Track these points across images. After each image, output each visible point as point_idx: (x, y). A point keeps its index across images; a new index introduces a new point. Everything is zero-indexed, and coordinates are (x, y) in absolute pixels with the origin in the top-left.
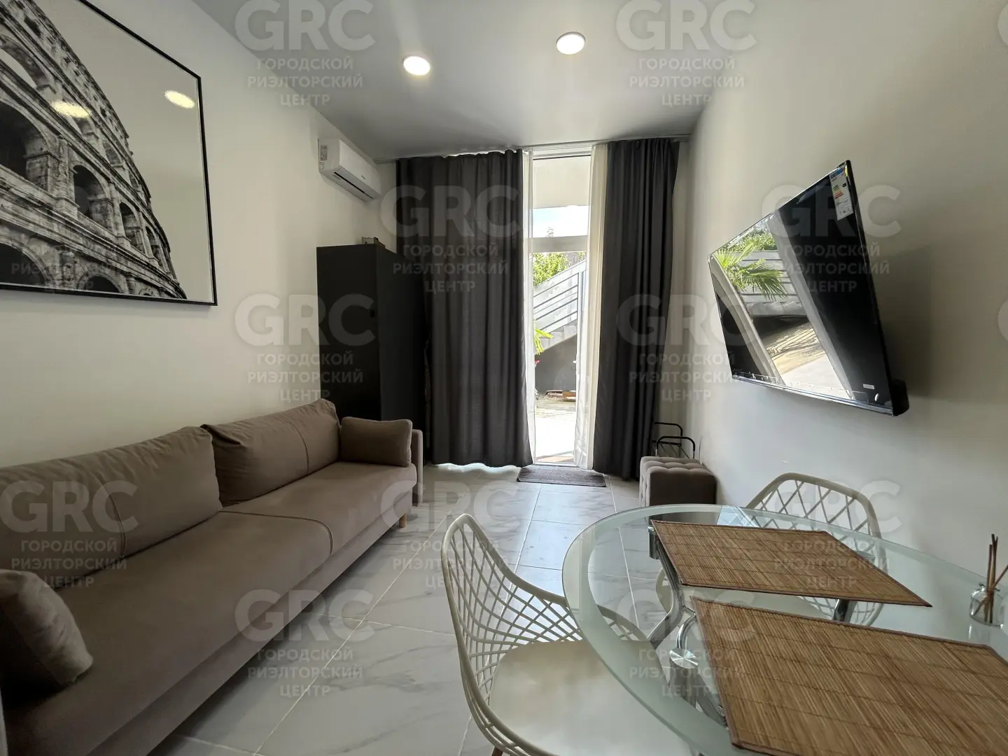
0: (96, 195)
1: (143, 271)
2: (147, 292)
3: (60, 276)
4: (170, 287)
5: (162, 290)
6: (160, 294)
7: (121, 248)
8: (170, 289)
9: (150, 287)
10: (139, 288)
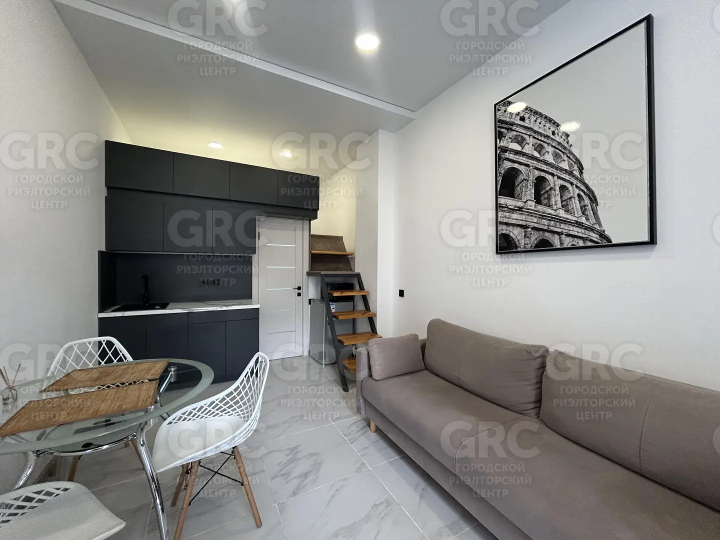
0: (545, 189)
1: (571, 228)
2: (574, 243)
3: (523, 244)
4: (594, 235)
5: (587, 240)
6: (584, 243)
7: (558, 216)
8: (595, 236)
9: (576, 239)
10: (568, 242)
